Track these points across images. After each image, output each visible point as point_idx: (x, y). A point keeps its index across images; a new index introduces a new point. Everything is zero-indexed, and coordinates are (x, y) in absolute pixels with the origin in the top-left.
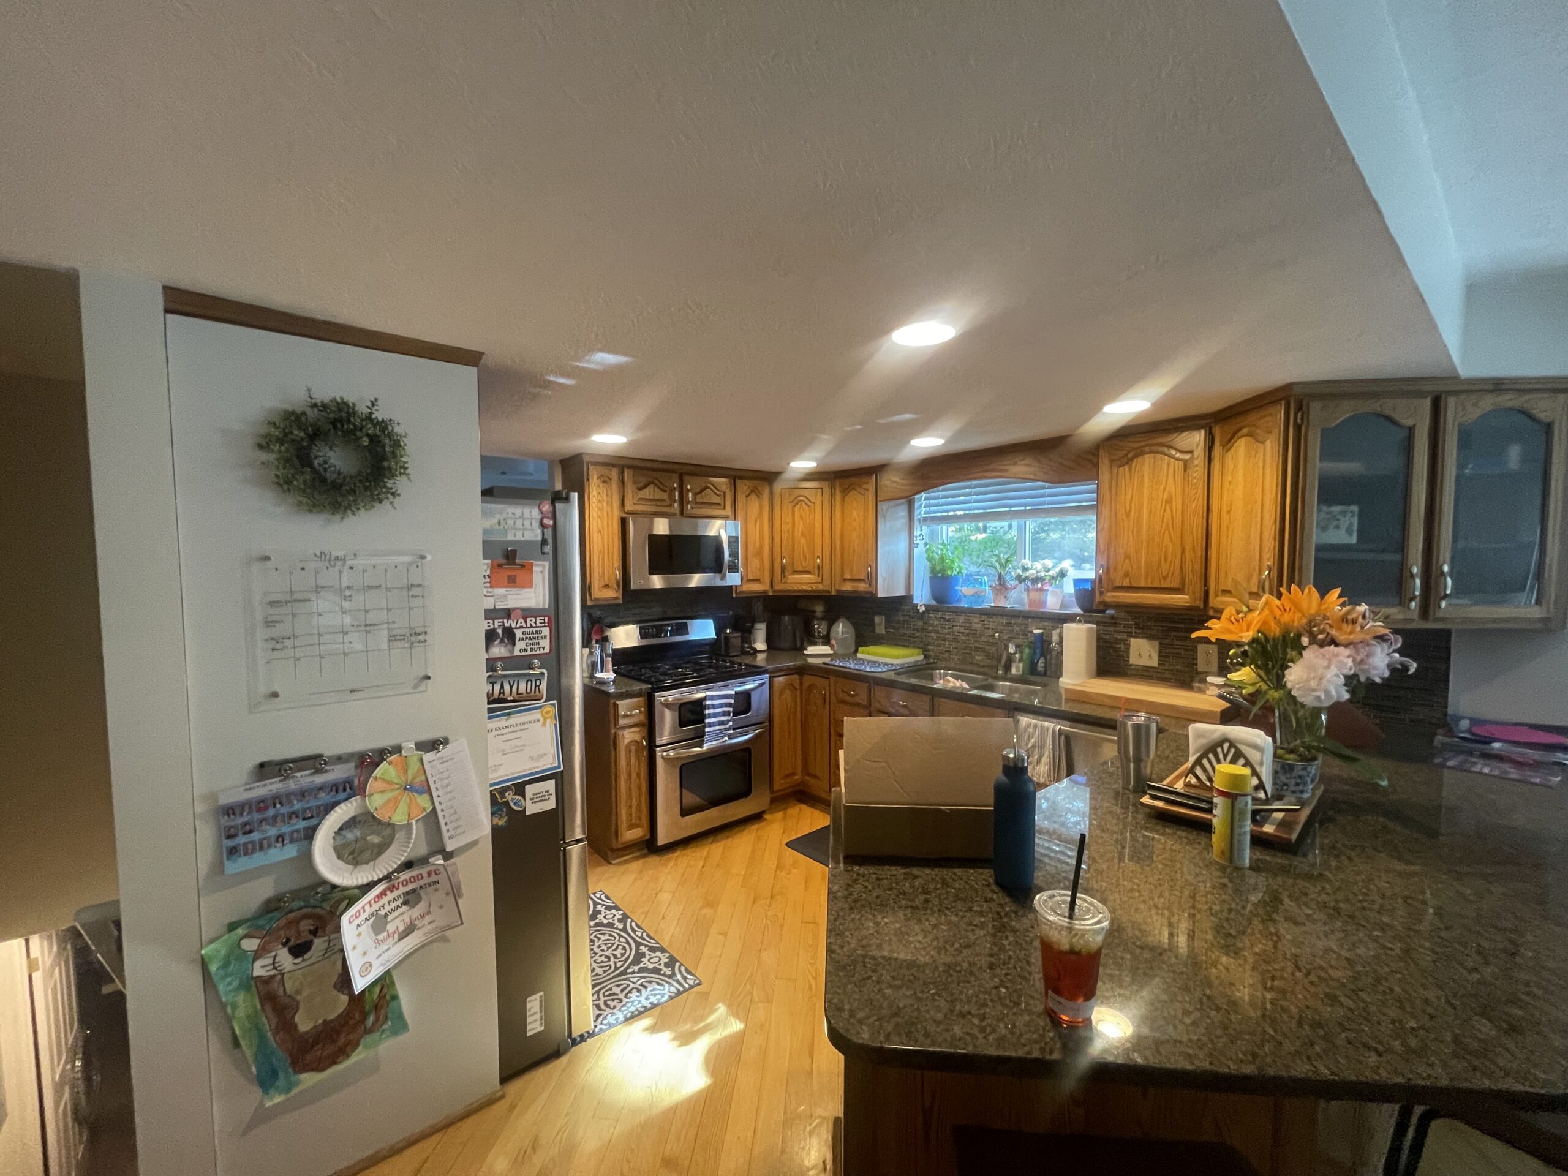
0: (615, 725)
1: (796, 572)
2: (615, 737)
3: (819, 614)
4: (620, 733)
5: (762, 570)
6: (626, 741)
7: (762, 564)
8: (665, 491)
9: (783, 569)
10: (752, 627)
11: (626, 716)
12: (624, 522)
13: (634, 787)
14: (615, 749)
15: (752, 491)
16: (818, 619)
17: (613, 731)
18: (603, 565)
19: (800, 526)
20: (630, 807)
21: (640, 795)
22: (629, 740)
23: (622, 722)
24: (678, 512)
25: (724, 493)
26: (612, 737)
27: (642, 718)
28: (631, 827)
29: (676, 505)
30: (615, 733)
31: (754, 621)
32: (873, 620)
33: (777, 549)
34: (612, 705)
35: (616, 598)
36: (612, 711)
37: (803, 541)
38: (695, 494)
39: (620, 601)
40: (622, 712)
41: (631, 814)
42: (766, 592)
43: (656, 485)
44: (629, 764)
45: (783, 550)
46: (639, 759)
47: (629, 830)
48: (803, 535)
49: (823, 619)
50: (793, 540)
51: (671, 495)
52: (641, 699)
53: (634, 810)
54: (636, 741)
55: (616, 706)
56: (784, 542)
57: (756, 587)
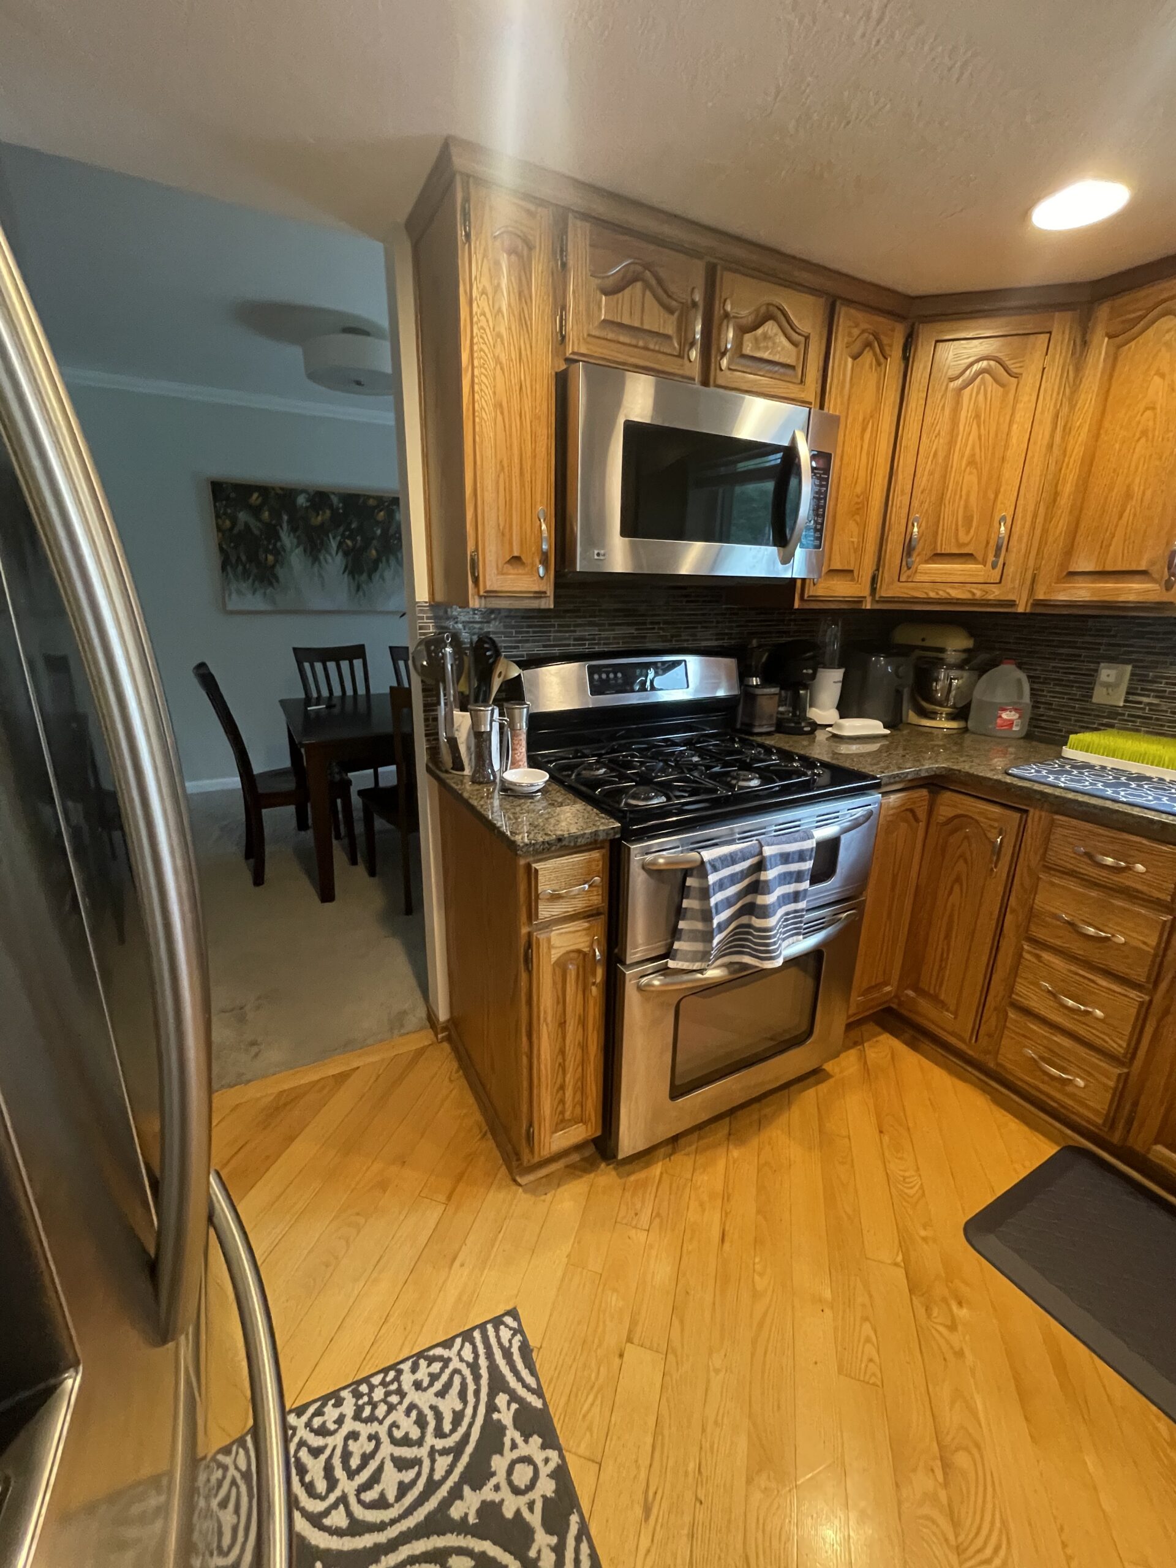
0: (530, 918)
1: (939, 556)
2: (529, 945)
3: (951, 656)
4: (542, 936)
5: (859, 550)
6: (555, 955)
7: (863, 536)
8: (671, 311)
9: (909, 549)
10: (813, 676)
11: (555, 897)
12: (562, 384)
13: (572, 1050)
14: (530, 972)
15: (868, 345)
16: (951, 667)
17: (524, 930)
18: (509, 504)
19: (968, 437)
20: (562, 1088)
21: (583, 1063)
22: (562, 951)
23: (545, 911)
24: (695, 371)
25: (807, 338)
26: (523, 941)
27: (597, 899)
28: (561, 1124)
29: (694, 354)
30: (530, 935)
31: (819, 663)
32: (1093, 674)
33: (900, 500)
34: (521, 874)
35: (540, 595)
36: (522, 887)
37: (971, 479)
38: (743, 330)
39: (549, 603)
40: (545, 886)
41: (562, 1101)
42: (860, 600)
43: (647, 286)
44: (561, 1000)
45: (916, 503)
46: (585, 990)
47: (556, 1131)
48: (972, 462)
49: (960, 666)
50: (944, 477)
51: (683, 326)
52: (596, 854)
53: (569, 1093)
54: (579, 951)
55: (531, 875)
56: (923, 481)
57: (842, 590)
